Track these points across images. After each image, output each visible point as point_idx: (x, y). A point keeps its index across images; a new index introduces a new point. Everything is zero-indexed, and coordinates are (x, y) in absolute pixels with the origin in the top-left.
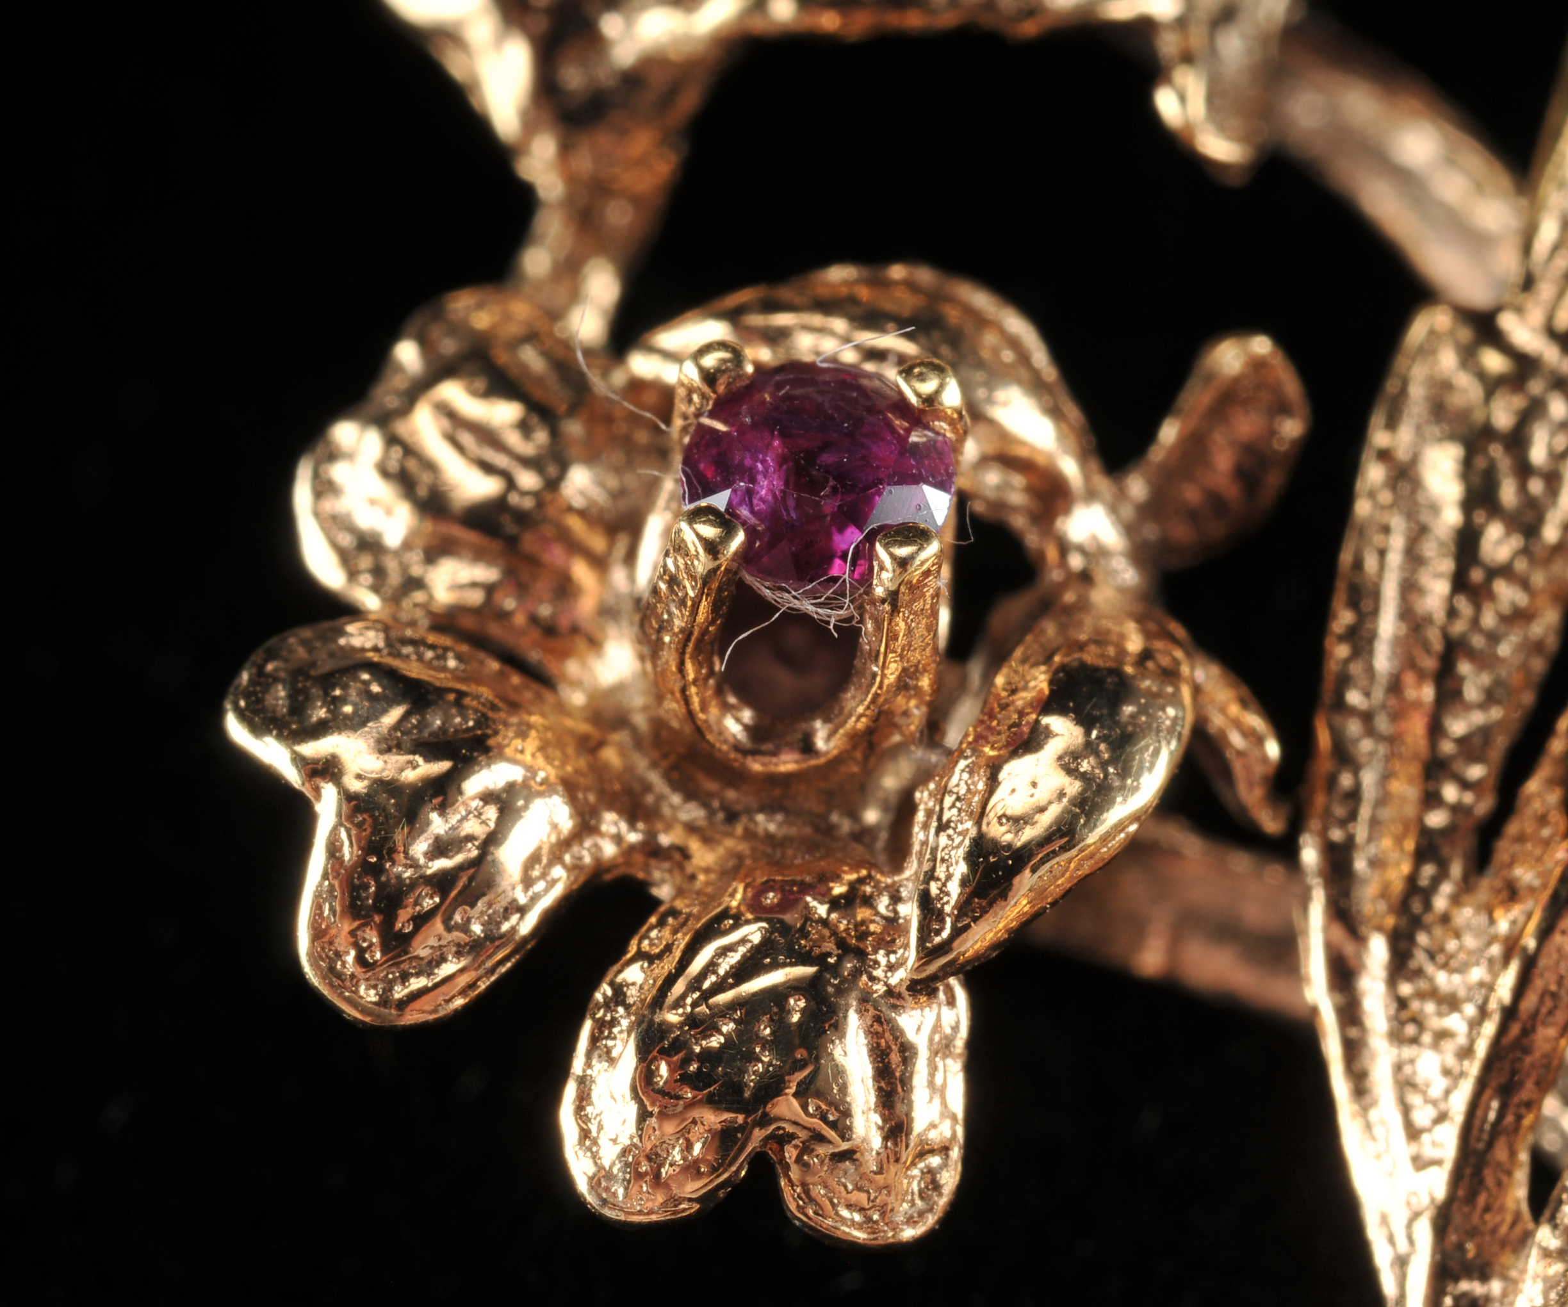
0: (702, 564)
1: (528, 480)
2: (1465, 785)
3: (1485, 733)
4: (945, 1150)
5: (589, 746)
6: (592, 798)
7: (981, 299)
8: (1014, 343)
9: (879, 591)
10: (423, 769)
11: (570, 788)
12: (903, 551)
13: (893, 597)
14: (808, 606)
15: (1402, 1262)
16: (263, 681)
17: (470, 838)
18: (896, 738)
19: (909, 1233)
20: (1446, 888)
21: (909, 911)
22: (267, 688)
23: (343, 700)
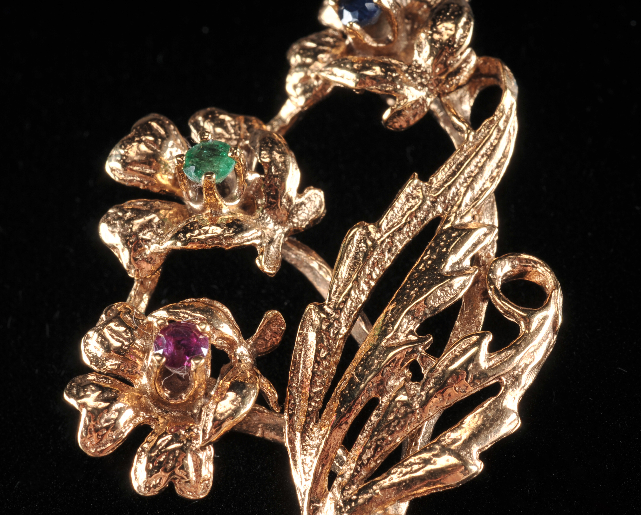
0: (157, 364)
1: (126, 343)
2: (316, 402)
3: (320, 391)
4: (209, 480)
5: (138, 398)
6: (138, 409)
7: (218, 304)
8: (225, 314)
9: (192, 369)
10: (104, 405)
11: (133, 407)
12: (197, 362)
13: (195, 371)
14: (178, 373)
15: (303, 500)
16: (72, 387)
17: (112, 419)
18: (199, 396)
19: (201, 497)
20: (312, 424)
21: (201, 433)
22: (72, 389)
23: (87, 391)
